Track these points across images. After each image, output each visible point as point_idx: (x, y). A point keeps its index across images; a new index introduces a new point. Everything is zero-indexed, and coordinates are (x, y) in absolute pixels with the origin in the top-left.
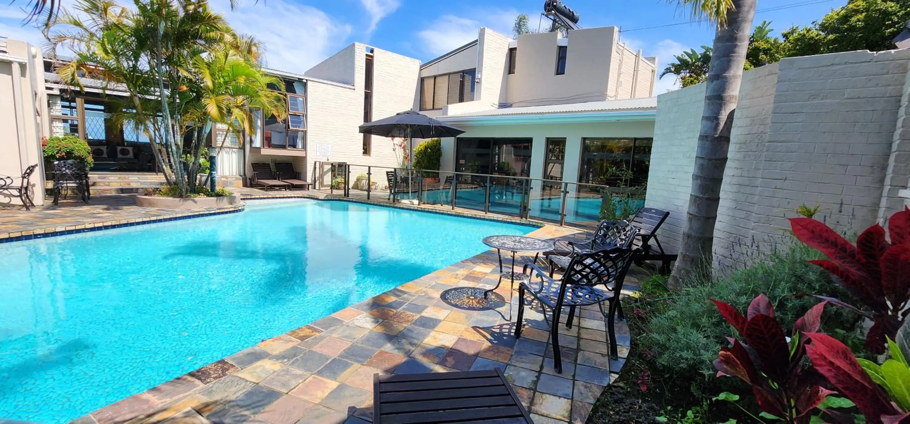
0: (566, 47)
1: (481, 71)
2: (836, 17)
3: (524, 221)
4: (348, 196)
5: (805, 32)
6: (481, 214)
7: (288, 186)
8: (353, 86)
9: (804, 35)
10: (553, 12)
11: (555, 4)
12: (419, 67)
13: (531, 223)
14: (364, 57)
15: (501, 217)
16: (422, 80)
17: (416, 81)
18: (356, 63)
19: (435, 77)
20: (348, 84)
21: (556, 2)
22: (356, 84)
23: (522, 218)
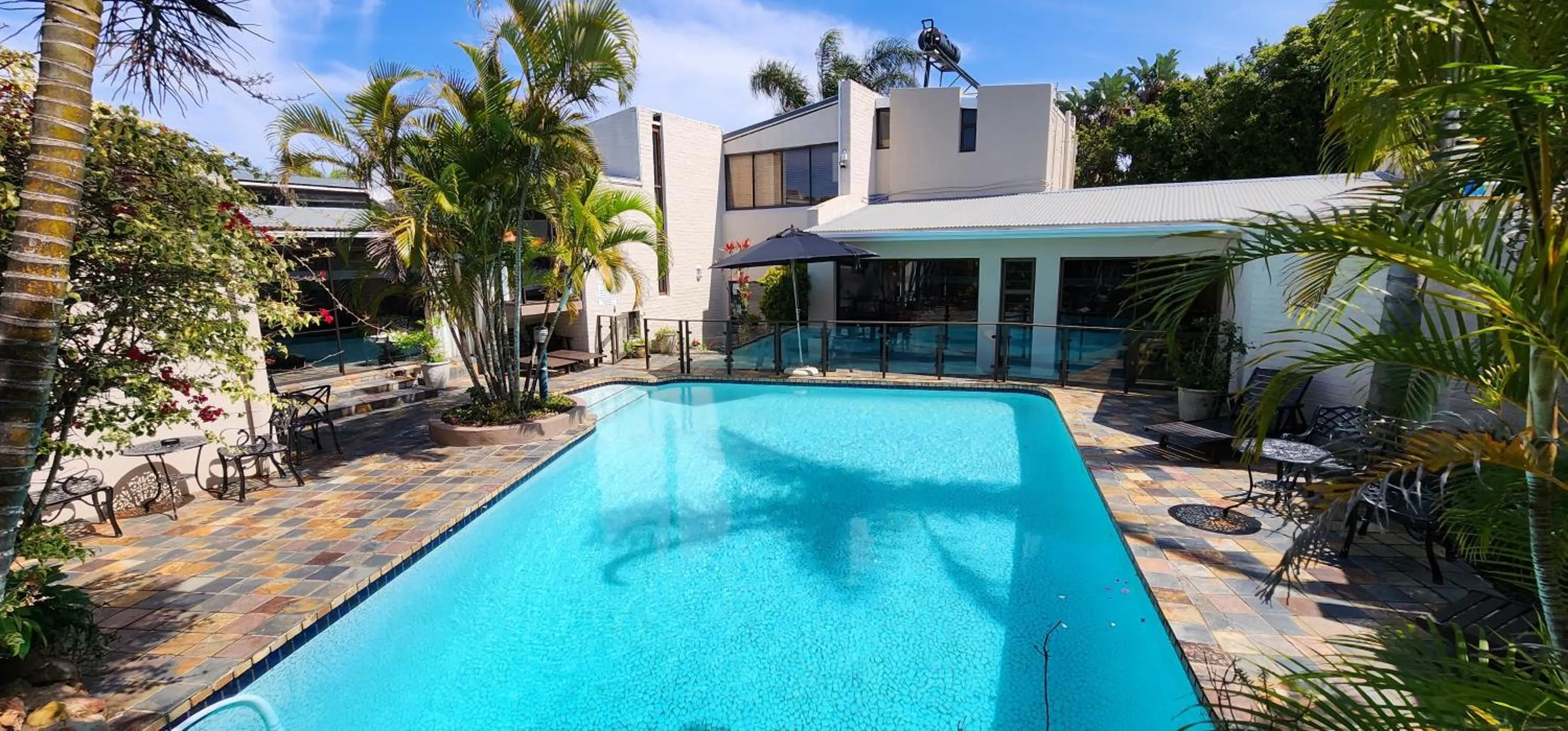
0: (975, 110)
1: (847, 149)
2: (1277, 54)
3: (1001, 384)
4: (688, 371)
5: (1243, 74)
6: (933, 380)
7: (572, 365)
8: (639, 179)
9: (1242, 78)
10: (936, 51)
11: (937, 39)
12: (720, 140)
13: (1016, 387)
14: (651, 130)
15: (961, 382)
16: (727, 160)
17: (719, 161)
18: (641, 142)
19: (753, 155)
20: (629, 177)
21: (939, 36)
22: (642, 178)
23: (996, 380)
